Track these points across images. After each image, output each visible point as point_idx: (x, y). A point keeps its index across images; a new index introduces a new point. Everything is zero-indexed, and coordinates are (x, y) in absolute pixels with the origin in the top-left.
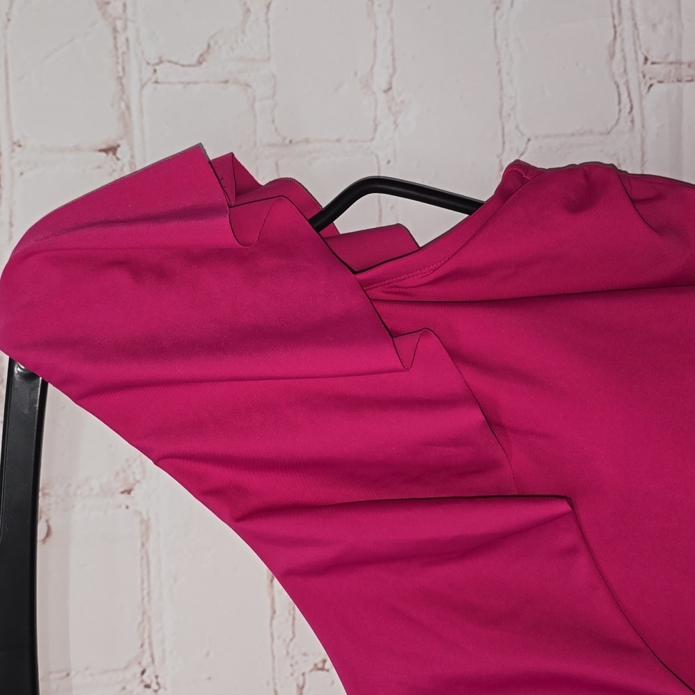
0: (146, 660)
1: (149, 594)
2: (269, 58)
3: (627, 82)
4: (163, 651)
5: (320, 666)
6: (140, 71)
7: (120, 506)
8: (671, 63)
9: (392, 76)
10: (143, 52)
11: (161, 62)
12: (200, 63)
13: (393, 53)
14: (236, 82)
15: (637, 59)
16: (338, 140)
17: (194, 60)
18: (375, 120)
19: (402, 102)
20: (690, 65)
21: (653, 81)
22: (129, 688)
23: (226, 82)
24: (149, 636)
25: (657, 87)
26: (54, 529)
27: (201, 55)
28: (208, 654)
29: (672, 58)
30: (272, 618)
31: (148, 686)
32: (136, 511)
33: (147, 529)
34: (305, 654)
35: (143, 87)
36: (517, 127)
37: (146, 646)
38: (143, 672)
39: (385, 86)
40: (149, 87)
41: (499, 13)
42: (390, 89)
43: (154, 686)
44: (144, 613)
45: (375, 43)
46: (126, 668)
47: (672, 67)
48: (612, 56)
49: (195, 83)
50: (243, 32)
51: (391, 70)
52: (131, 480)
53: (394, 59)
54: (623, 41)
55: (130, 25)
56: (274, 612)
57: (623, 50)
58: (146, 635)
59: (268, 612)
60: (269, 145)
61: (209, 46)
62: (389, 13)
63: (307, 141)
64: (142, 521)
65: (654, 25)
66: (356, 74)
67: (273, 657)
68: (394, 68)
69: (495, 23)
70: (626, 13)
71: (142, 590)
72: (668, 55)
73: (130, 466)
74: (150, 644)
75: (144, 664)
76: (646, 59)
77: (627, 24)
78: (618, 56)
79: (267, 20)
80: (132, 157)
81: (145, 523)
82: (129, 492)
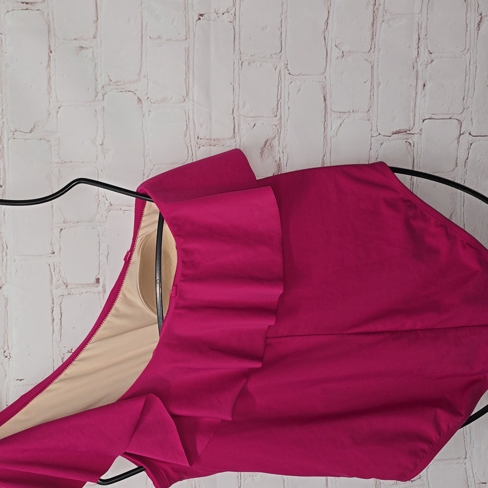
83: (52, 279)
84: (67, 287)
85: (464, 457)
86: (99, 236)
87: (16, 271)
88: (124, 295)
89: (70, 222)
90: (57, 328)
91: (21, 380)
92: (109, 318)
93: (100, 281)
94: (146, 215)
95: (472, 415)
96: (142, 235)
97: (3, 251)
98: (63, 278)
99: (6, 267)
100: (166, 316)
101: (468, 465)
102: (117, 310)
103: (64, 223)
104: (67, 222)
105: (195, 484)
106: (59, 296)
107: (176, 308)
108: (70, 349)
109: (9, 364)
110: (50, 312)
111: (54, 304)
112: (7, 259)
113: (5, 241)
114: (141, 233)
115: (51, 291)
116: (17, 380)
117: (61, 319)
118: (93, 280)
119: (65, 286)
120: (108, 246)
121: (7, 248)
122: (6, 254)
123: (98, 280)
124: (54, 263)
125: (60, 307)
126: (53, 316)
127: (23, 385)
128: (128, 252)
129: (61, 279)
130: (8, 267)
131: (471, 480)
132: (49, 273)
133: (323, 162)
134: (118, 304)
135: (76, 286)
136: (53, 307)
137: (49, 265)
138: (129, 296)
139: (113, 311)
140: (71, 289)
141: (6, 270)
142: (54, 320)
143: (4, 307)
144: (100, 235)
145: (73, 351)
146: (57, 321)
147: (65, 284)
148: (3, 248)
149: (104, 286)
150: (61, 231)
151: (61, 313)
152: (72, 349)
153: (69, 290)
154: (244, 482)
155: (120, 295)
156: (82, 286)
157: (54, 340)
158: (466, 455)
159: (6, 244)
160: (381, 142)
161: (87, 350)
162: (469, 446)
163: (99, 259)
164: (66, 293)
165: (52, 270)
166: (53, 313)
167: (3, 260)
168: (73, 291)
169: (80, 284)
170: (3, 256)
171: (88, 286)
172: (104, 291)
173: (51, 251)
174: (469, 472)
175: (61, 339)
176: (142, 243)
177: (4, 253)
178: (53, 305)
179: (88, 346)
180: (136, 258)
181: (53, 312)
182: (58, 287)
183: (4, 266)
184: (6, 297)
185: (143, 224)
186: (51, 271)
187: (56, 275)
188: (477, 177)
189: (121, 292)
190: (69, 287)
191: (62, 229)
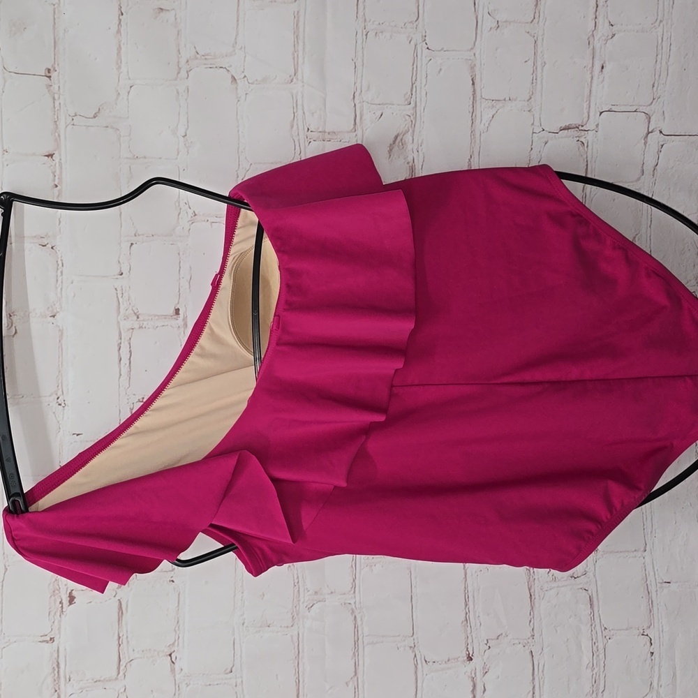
0: (60, 393)
1: (62, 363)
2: (128, 117)
3: (299, 140)
4: (68, 389)
5: (141, 400)
6: (66, 119)
7: (49, 323)
8: (320, 132)
9: (186, 130)
10: (67, 110)
11: (76, 115)
12: (95, 117)
13: (188, 119)
14: (112, 128)
15: (304, 129)
16: (160, 158)
17: (92, 116)
18: (178, 149)
19: (191, 142)
20: (329, 133)
21: (312, 140)
22: (51, 404)
23: (107, 127)
24: (62, 382)
25: (312, 142)
26: (18, 331)
27: (95, 114)
28: (89, 392)
29: (320, 130)
30: (120, 378)
31: (60, 405)
32: (57, 326)
33: (62, 334)
34: (134, 395)
35: (66, 127)
36: (246, 158)
37: (60, 386)
38: (58, 398)
39: (184, 134)
40: (70, 127)
41: (239, 103)
42: (186, 135)
43: (63, 405)
44: (59, 372)
45: (179, 114)
46: (50, 396)
47: (321, 134)
48: (292, 127)
49: (92, 126)
50: (116, 104)
51: (186, 126)
52: (55, 311)
53: (188, 122)
54: (297, 120)
55: (61, 96)
56: (121, 375)
57: (297, 125)
58: (60, 382)
59: (118, 375)
60: (127, 158)
61: (99, 109)
62: (186, 100)
63: (145, 157)
64: (60, 330)
65: (313, 113)
66: (169, 127)
67: (119, 395)
68: (188, 126)
69: (237, 108)
70: (300, 107)
71: (59, 361)
72: (318, 128)
73: (54, 305)
74: (62, 386)
75: (59, 395)
76: (308, 129)
77: (300, 112)
78: (295, 127)
79: (128, 99)
80: (60, 159)
81: (61, 331)
82: (54, 316)
83: (119, 308)
84: (138, 318)
85: (642, 549)
86: (179, 254)
87: (74, 296)
88: (211, 329)
89: (143, 235)
90: (124, 370)
91: (78, 435)
92: (192, 358)
93: (180, 312)
94: (240, 228)
95: (653, 490)
96: (235, 253)
97: (58, 269)
98: (133, 307)
99: (61, 289)
100: (265, 355)
101: (648, 560)
102: (202, 348)
103: (135, 236)
104: (139, 235)
105: (297, 574)
106: (128, 330)
107: (277, 344)
108: (140, 398)
109: (63, 414)
110: (117, 348)
111: (121, 339)
112: (62, 279)
113: (60, 257)
114: (234, 250)
115: (118, 322)
116: (74, 434)
117: (130, 359)
118: (172, 311)
119: (136, 317)
120: (190, 267)
121: (63, 266)
122: (62, 272)
123: (177, 311)
124: (122, 287)
125: (130, 344)
126: (119, 355)
127: (81, 442)
128: (217, 275)
129: (131, 308)
130: (63, 290)
131: (651, 578)
132: (116, 299)
133: (470, 165)
134: (203, 340)
135: (150, 318)
136: (121, 343)
137: (116, 289)
138: (216, 330)
139: (196, 349)
140: (144, 320)
141: (61, 294)
142: (121, 359)
143: (58, 341)
144: (181, 254)
145: (144, 400)
146: (125, 361)
147: (135, 314)
148: (58, 265)
149: (185, 319)
150: (131, 246)
151: (130, 351)
152: (143, 398)
153: (141, 322)
154: (360, 572)
155: (206, 330)
156: (157, 317)
157: (121, 385)
158: (646, 547)
159: (62, 260)
160: (545, 140)
161: (163, 397)
162: (649, 535)
163: (179, 284)
164: (136, 326)
165: (120, 296)
166: (121, 351)
167: (57, 281)
168: (145, 323)
169: (155, 316)
170: (57, 276)
171: (165, 318)
172: (186, 325)
173: (118, 272)
174: (649, 568)
175: (129, 384)
176: (235, 263)
177: (59, 271)
178: (119, 341)
179: (165, 392)
180: (227, 282)
181: (120, 349)
182: (126, 318)
183: (59, 289)
184: (61, 328)
185: (236, 240)
186: (117, 297)
187: (125, 303)
188: (669, 189)
189: (208, 325)
190: (141, 318)
191: (132, 244)
